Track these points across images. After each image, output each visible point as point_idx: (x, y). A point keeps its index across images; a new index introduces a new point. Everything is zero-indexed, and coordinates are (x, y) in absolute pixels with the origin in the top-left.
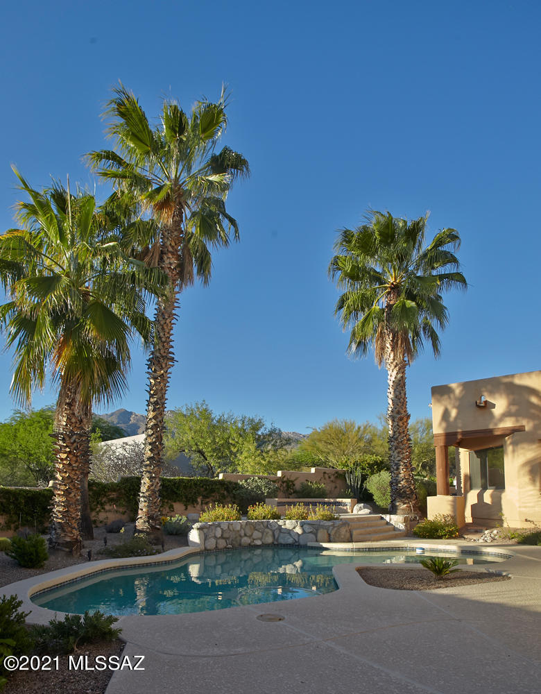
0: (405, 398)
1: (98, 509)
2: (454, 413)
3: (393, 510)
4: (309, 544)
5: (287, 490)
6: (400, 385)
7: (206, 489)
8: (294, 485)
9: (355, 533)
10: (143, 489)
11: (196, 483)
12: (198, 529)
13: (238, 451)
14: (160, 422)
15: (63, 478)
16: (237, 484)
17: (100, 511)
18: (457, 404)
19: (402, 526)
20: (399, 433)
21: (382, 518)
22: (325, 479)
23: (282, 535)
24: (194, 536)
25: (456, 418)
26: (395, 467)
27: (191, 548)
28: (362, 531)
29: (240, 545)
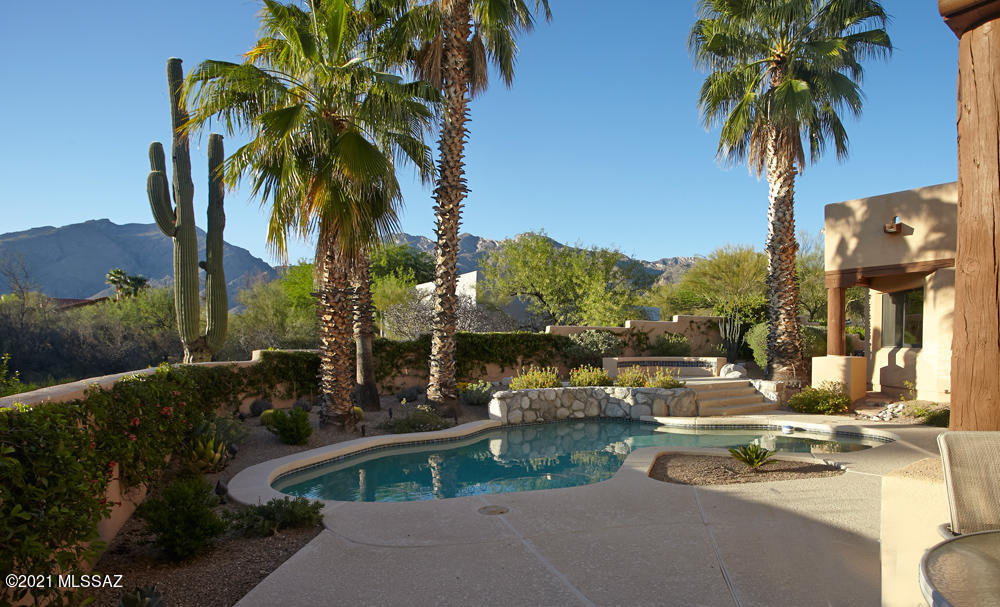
0: (792, 220)
1: (393, 374)
2: (853, 244)
3: (767, 375)
4: (642, 418)
5: (638, 345)
6: (785, 204)
7: (527, 346)
8: (648, 338)
9: (702, 405)
10: (435, 351)
11: (514, 340)
12: (499, 399)
13: (584, 293)
14: (452, 269)
15: (329, 342)
16: (568, 339)
17: (395, 375)
18: (858, 229)
19: (773, 396)
20: (782, 270)
21: (751, 385)
22: (692, 329)
23: (610, 406)
24: (495, 407)
25: (856, 251)
26: (774, 317)
27: (491, 421)
28: (713, 402)
29: (555, 418)
